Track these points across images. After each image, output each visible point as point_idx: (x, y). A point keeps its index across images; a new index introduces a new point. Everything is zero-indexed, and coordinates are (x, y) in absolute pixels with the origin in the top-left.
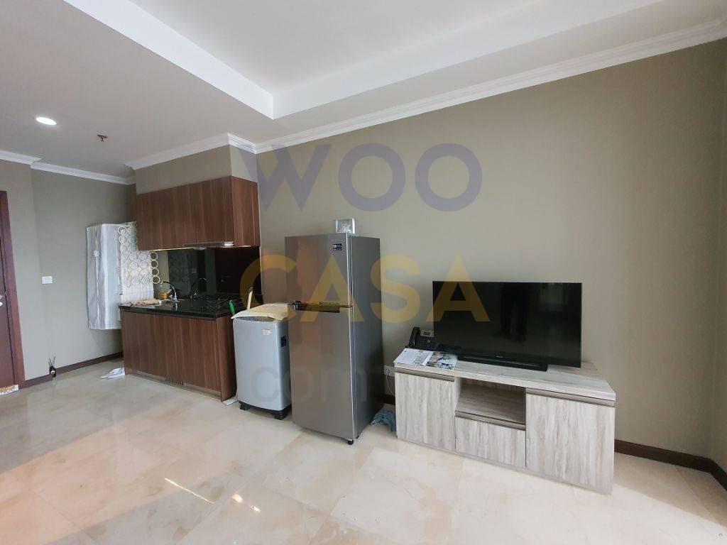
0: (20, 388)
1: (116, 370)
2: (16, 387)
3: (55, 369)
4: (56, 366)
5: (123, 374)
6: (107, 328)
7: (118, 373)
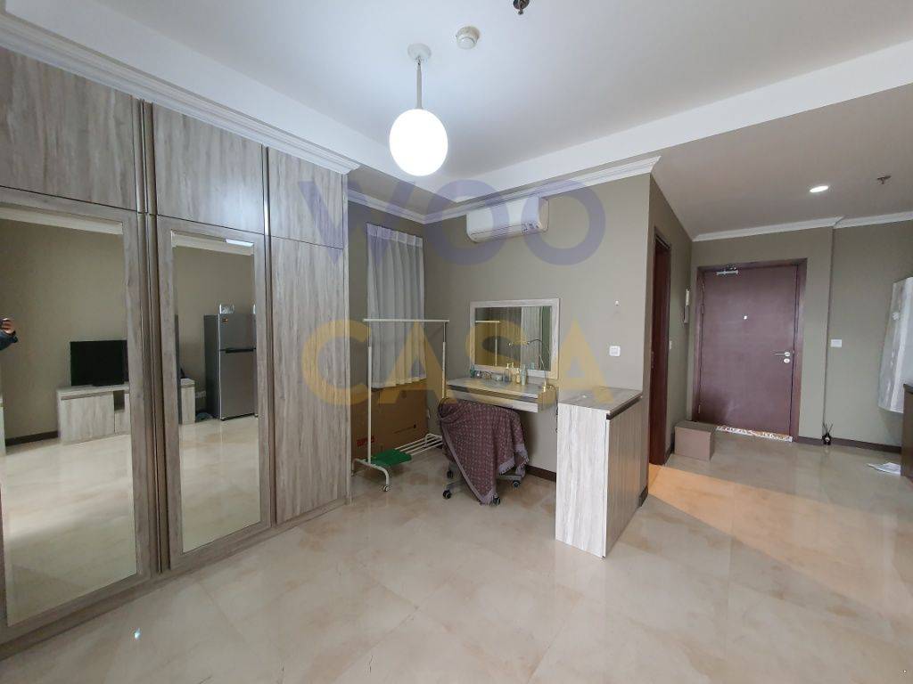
0: (794, 440)
1: (892, 465)
2: (791, 439)
3: (830, 437)
4: (832, 435)
5: (898, 473)
6: (893, 409)
7: (893, 469)
